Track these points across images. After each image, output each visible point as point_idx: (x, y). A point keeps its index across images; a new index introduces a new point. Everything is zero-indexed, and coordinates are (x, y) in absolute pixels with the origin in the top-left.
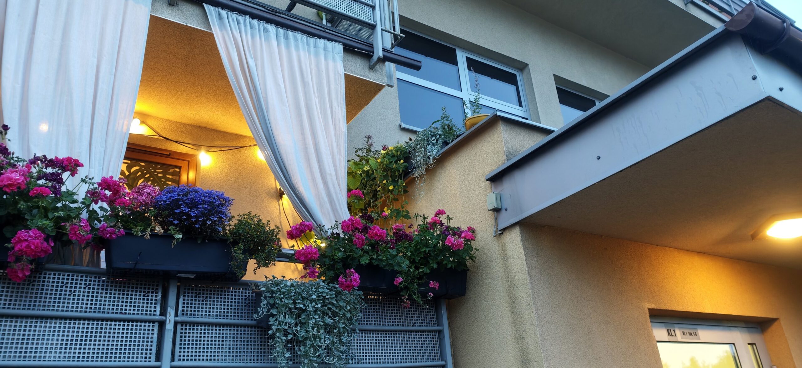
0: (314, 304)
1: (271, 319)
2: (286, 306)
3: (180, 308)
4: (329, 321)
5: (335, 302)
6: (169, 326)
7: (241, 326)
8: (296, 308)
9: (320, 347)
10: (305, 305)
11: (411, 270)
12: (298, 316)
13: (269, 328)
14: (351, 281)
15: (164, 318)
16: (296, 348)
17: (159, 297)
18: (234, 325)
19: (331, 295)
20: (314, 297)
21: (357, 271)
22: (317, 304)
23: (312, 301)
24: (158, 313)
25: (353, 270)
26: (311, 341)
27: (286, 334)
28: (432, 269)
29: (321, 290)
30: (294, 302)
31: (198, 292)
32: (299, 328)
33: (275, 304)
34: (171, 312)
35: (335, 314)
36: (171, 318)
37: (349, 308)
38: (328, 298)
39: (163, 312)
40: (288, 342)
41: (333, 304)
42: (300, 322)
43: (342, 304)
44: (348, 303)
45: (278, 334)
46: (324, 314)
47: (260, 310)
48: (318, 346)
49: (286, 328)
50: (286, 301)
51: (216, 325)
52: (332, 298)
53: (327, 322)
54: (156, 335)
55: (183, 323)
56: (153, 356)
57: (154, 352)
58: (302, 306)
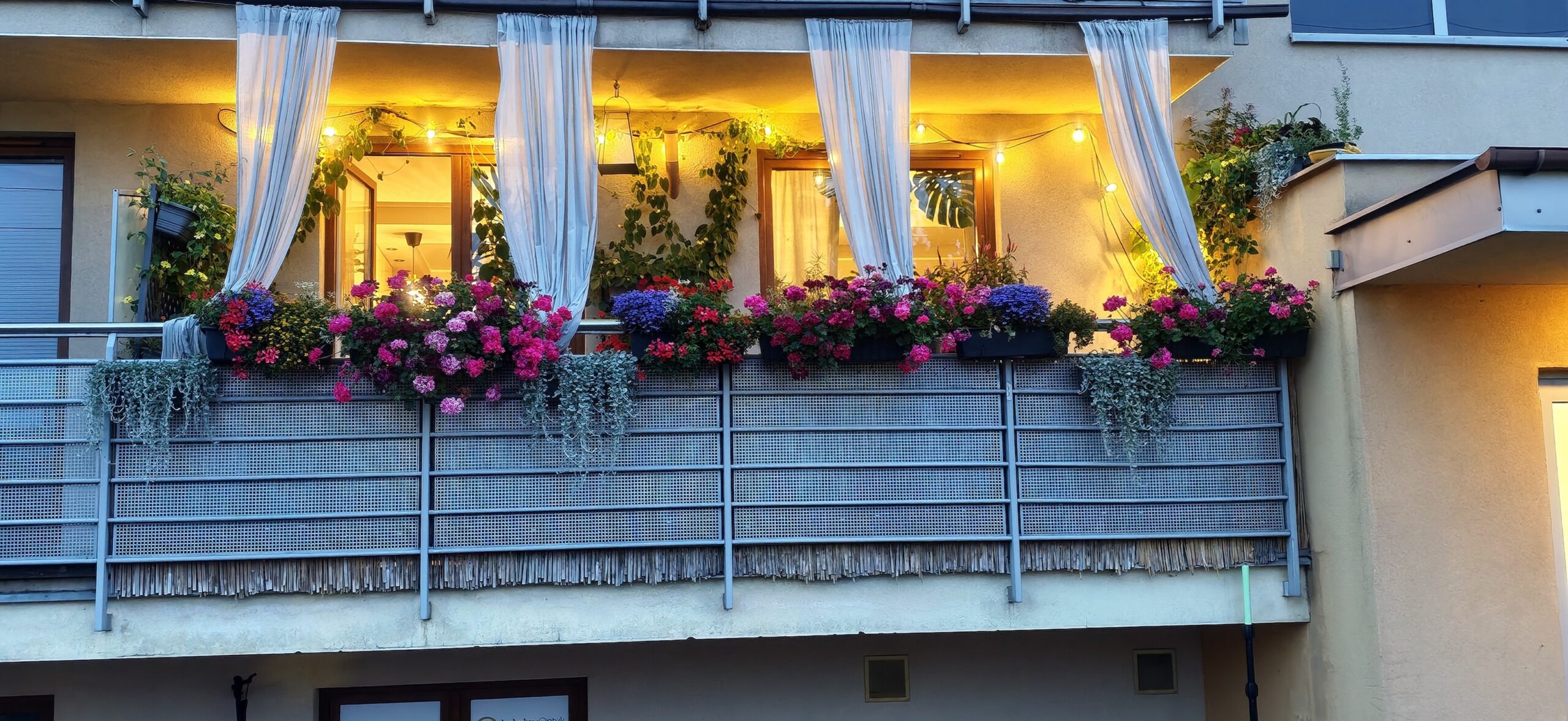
0: (1129, 380)
1: (1092, 393)
2: (1105, 382)
3: (1016, 382)
4: (1144, 393)
5: (1150, 377)
6: (1009, 398)
7: (1067, 394)
8: (1113, 384)
9: (1136, 416)
10: (1121, 381)
11: (1232, 339)
12: (1116, 390)
13: (1091, 400)
14: (1162, 360)
15: (1004, 391)
16: (1116, 417)
17: (998, 374)
18: (1061, 394)
19: (1146, 370)
20: (1129, 374)
21: (1169, 349)
22: (1132, 379)
23: (1127, 377)
24: (999, 387)
25: (1165, 349)
26: (1128, 411)
27: (1106, 405)
28: (1257, 336)
29: (1135, 367)
30: (1111, 378)
31: (1028, 367)
32: (1117, 401)
33: (1095, 380)
34: (1009, 385)
35: (1150, 387)
36: (1009, 391)
37: (1164, 381)
38: (1142, 375)
39: (1003, 386)
40: (1108, 412)
41: (1147, 378)
42: (1118, 395)
43: (1155, 378)
44: (1162, 377)
45: (1099, 406)
46: (1139, 387)
47: (1082, 386)
48: (1136, 415)
49: (1106, 401)
50: (1105, 379)
51: (1046, 394)
52: (1146, 374)
53: (1143, 395)
54: (999, 405)
55: (1019, 394)
56: (1000, 421)
57: (1000, 418)
58: (1118, 382)
